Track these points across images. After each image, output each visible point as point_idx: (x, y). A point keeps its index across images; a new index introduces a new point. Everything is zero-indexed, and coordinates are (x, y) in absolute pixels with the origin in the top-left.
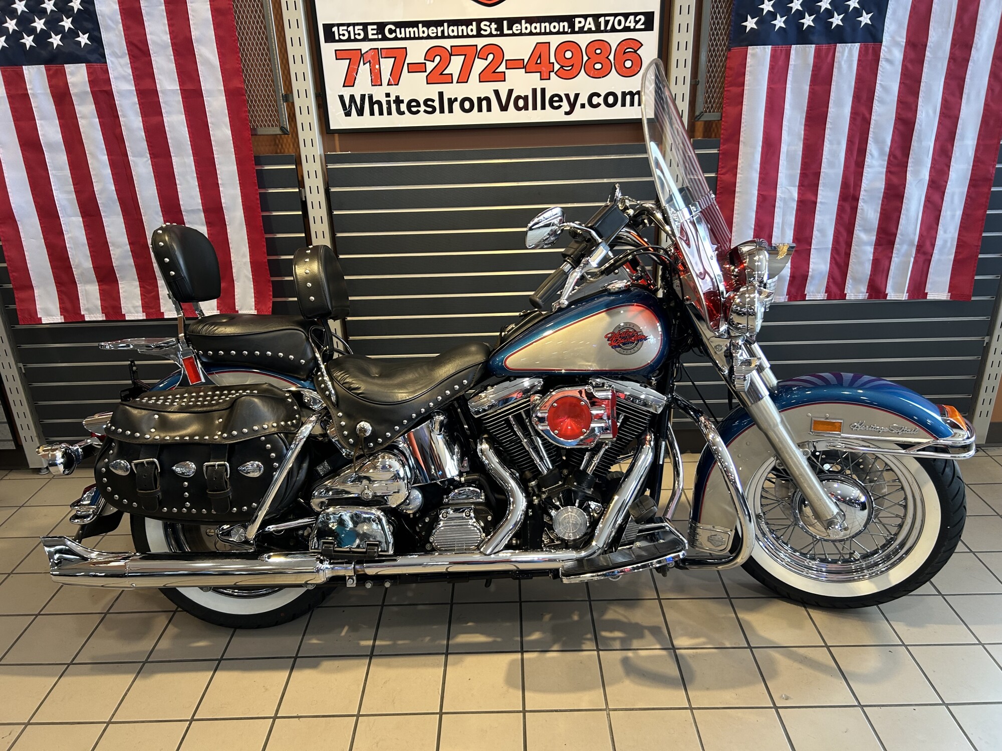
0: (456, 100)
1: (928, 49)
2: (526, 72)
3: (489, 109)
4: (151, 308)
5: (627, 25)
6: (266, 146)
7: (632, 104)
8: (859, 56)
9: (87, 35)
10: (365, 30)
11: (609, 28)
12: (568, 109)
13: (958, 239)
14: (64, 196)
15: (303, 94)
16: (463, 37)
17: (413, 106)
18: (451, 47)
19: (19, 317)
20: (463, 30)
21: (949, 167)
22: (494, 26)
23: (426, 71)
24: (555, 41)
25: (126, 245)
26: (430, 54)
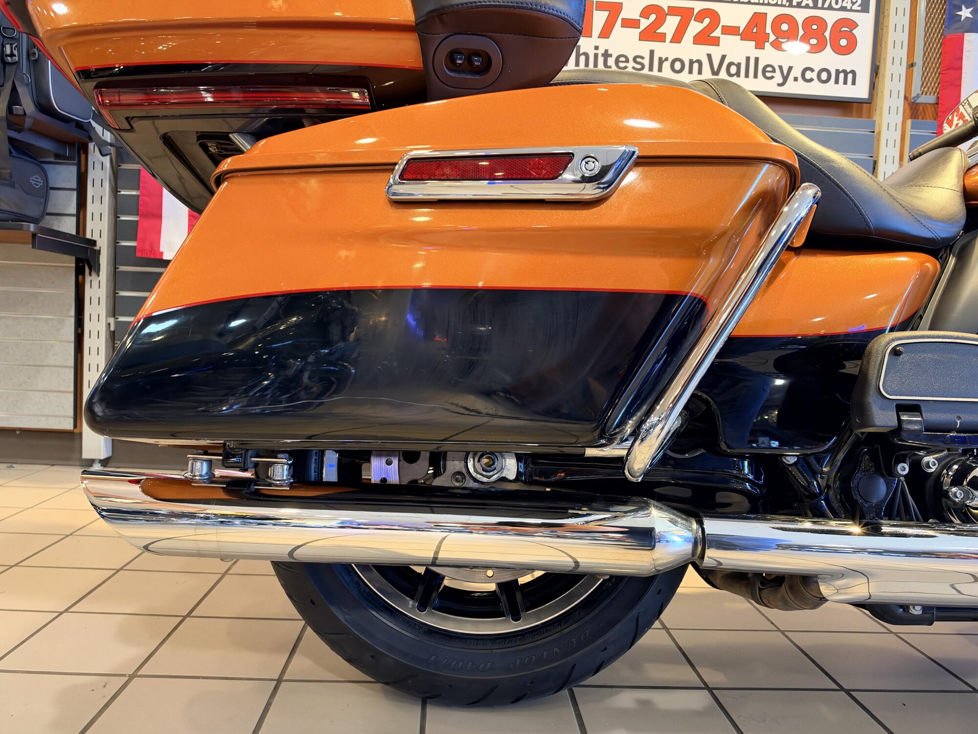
0: (667, 59)
2: (741, 40)
3: (700, 72)
5: (844, 4)
7: (845, 83)
11: (826, 6)
12: (781, 81)
17: (621, 61)
18: (668, 7)
23: (639, 28)
24: (772, 13)
26: (645, 13)
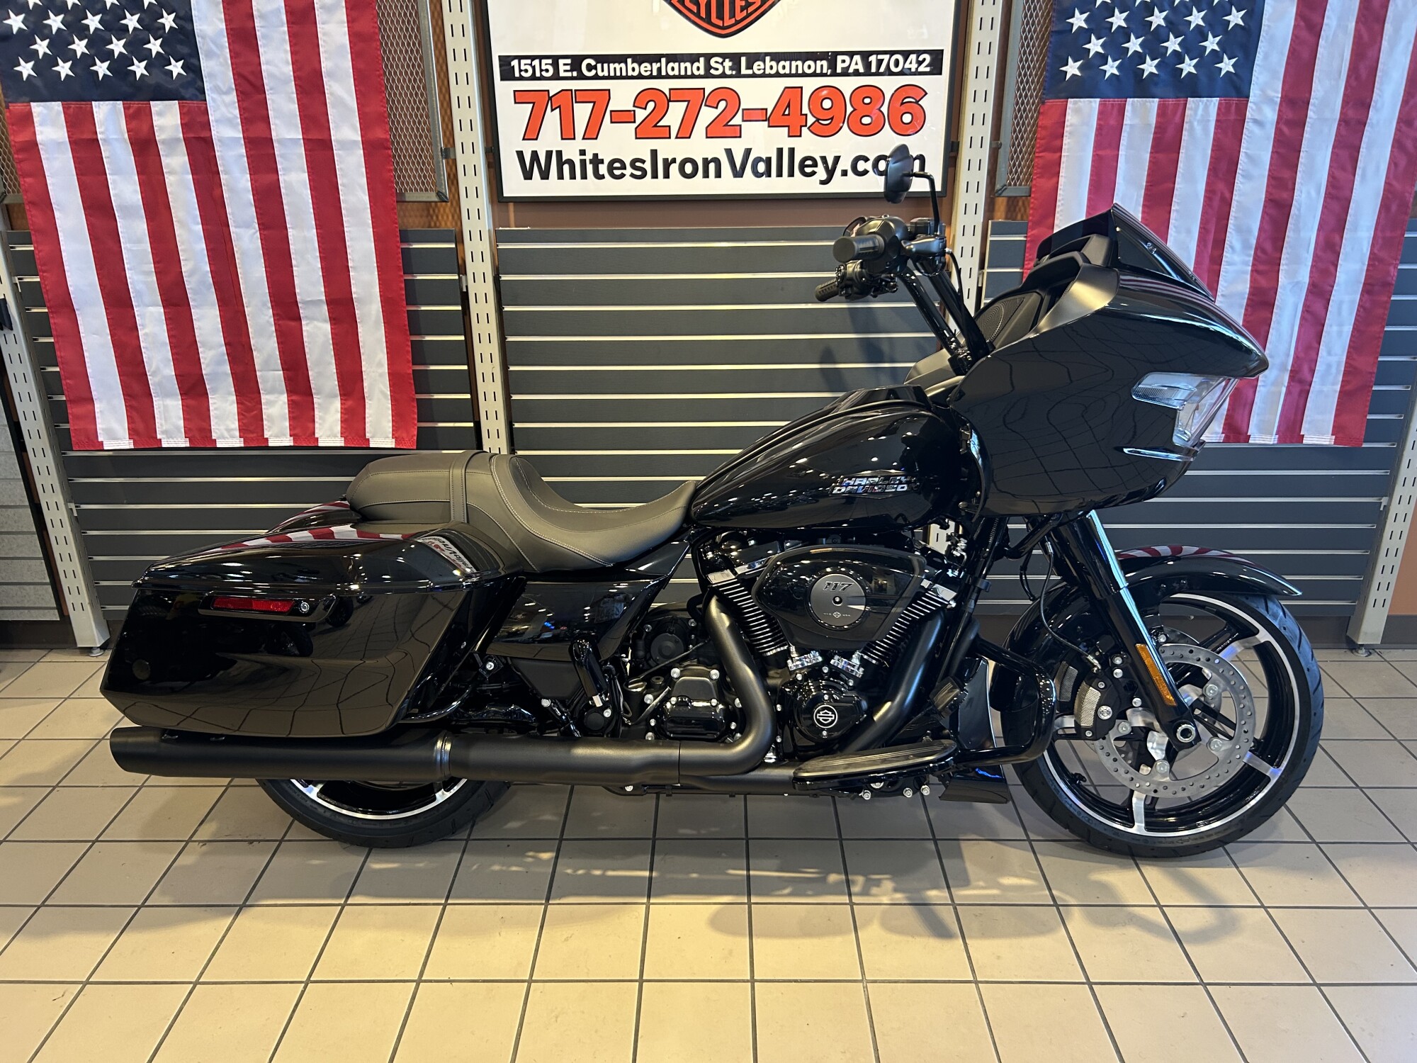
0: (674, 161)
1: (1310, 107)
2: (769, 126)
3: (718, 174)
4: (253, 432)
5: (907, 66)
6: (416, 216)
8: (1218, 114)
9: (181, 63)
10: (555, 65)
11: (882, 70)
12: (824, 176)
13: (1346, 363)
14: (141, 278)
15: (468, 148)
16: (686, 77)
17: (616, 168)
18: (670, 90)
19: (73, 439)
20: (686, 68)
21: (1336, 266)
22: (728, 63)
23: (634, 122)
24: (809, 85)
25: (221, 346)
26: (641, 100)
